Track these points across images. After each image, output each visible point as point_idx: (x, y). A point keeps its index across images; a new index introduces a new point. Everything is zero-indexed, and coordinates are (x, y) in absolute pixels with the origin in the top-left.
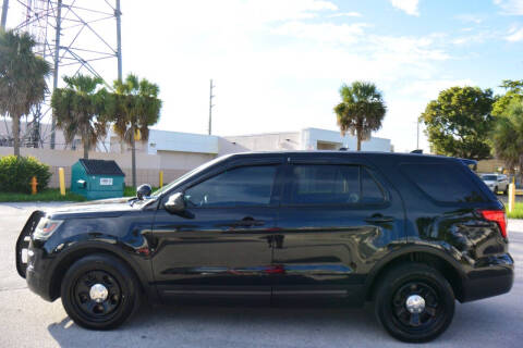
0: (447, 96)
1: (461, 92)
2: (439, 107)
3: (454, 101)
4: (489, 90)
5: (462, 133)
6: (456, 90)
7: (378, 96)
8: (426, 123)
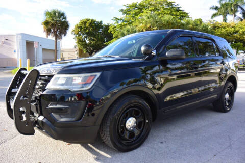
0: (84, 23)
1: (90, 21)
2: (81, 28)
3: (87, 25)
4: (101, 22)
5: (90, 40)
6: (88, 20)
7: (65, 18)
8: (75, 34)
